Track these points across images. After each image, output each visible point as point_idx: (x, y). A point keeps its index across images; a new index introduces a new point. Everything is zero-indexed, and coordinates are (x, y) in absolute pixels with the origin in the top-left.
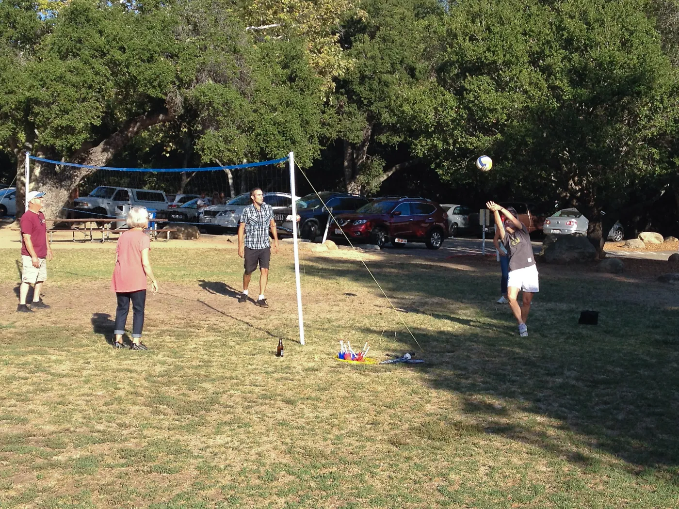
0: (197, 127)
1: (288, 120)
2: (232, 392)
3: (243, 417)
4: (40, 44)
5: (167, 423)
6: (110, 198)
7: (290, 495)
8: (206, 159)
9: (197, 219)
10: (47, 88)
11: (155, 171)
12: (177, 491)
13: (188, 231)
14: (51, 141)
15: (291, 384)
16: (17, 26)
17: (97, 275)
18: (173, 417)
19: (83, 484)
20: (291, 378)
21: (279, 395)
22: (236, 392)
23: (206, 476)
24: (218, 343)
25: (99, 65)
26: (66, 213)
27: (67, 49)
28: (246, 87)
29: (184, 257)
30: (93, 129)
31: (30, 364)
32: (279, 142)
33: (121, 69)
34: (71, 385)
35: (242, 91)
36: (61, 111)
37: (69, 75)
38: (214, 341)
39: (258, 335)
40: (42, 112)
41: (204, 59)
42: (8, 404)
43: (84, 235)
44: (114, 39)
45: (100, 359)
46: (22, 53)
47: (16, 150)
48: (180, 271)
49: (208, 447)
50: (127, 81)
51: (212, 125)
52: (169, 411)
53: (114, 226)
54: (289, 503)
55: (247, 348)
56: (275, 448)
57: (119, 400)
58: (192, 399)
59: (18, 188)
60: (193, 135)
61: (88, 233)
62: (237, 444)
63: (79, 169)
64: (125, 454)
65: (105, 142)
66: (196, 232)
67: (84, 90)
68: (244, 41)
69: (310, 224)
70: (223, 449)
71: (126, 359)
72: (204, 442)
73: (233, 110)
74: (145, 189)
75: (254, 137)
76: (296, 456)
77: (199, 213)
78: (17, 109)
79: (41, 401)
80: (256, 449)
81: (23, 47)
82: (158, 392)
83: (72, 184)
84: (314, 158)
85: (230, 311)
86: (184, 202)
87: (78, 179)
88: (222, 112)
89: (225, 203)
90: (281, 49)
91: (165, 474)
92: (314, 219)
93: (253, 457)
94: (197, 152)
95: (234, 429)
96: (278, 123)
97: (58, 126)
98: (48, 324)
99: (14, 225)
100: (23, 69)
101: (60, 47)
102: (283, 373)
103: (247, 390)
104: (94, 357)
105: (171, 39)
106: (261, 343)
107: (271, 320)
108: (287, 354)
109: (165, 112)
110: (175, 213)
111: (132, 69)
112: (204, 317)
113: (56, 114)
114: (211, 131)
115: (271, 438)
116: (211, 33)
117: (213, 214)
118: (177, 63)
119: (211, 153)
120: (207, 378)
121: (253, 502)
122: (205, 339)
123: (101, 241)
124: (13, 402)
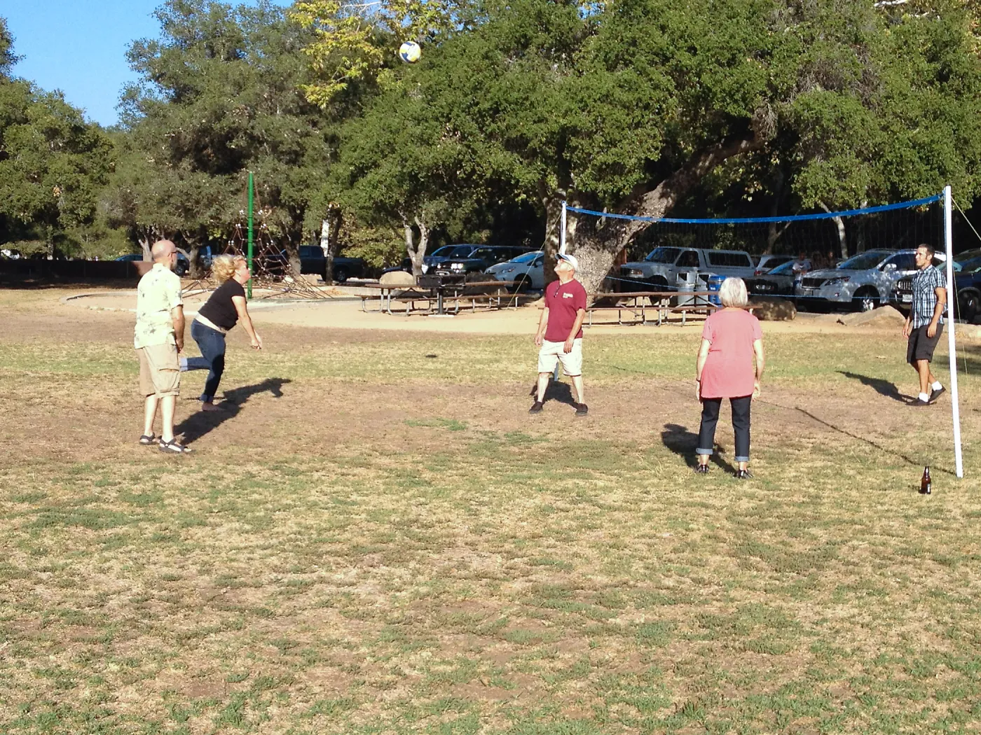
0: (797, 155)
1: (936, 139)
2: (855, 542)
3: (873, 580)
4: (580, 51)
5: (763, 582)
6: (672, 263)
7: (955, 700)
8: (808, 203)
9: (793, 290)
10: (589, 112)
11: (731, 223)
12: (783, 680)
13: (780, 309)
14: (592, 185)
15: (945, 535)
16: (551, 28)
17: (652, 370)
18: (770, 574)
19: (652, 659)
20: (945, 526)
21: (928, 551)
22: (861, 543)
23: (826, 661)
24: (829, 471)
25: (660, 75)
26: (609, 284)
27: (617, 56)
28: (872, 93)
29: (774, 346)
30: (648, 165)
31: (571, 491)
32: (920, 174)
33: (689, 78)
34: (625, 522)
35: (866, 100)
36: (606, 142)
37: (618, 93)
38: (823, 468)
39: (888, 461)
40: (582, 145)
41: (810, 56)
42: (545, 543)
43: (634, 315)
44: (681, 37)
45: (663, 488)
46: (556, 66)
47: (545, 200)
48: (769, 365)
49: (825, 620)
50: (697, 96)
51: (819, 152)
52: (764, 565)
53: (674, 302)
54: (955, 711)
55: (874, 480)
56: (927, 629)
57: (693, 546)
58: (796, 550)
59: (546, 252)
60: (789, 169)
61: (639, 312)
62: (868, 619)
63: (628, 222)
64: (706, 621)
65: (665, 185)
66: (791, 310)
67: (637, 112)
68: (870, 25)
69: (966, 296)
70: (847, 625)
71: (698, 489)
72: (818, 613)
73: (850, 129)
74: (717, 249)
75: (882, 168)
76: (961, 642)
77: (795, 283)
78: (548, 143)
79: (588, 542)
80: (897, 629)
81: (559, 58)
82: (746, 537)
83: (618, 243)
84: (975, 195)
85: (845, 424)
86: (774, 266)
87: (627, 237)
88: (834, 132)
89: (835, 267)
90: (927, 33)
91: (765, 655)
92: (974, 288)
93: (894, 640)
94: (796, 193)
95: (862, 597)
96: (920, 145)
97: (602, 163)
98: (591, 438)
99: (541, 302)
100: (557, 87)
101: (607, 53)
102: (931, 518)
103: (877, 541)
104: (654, 485)
105: (762, 30)
106: (895, 473)
107: (908, 440)
108: (937, 490)
109: (750, 136)
110: (761, 282)
111: (705, 78)
112: (807, 432)
113: (600, 147)
114: (817, 161)
115: (920, 614)
116: (821, 17)
117: (817, 283)
118: (770, 64)
119: (816, 194)
120: (816, 520)
121: (898, 706)
122: (809, 464)
123: (657, 323)
124: (552, 541)
